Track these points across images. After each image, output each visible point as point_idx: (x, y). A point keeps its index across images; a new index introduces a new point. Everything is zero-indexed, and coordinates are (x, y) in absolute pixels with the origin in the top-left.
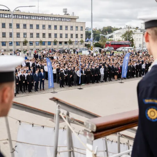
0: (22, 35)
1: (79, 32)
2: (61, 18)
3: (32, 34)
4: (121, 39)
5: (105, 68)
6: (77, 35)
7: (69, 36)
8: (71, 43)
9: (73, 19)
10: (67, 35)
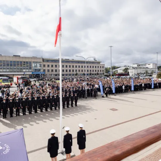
0: (75, 71)
1: (102, 69)
2: (93, 63)
3: (79, 70)
4: (122, 72)
5: (125, 85)
6: (101, 70)
7: (97, 71)
8: (98, 74)
9: (99, 63)
10: (96, 70)
